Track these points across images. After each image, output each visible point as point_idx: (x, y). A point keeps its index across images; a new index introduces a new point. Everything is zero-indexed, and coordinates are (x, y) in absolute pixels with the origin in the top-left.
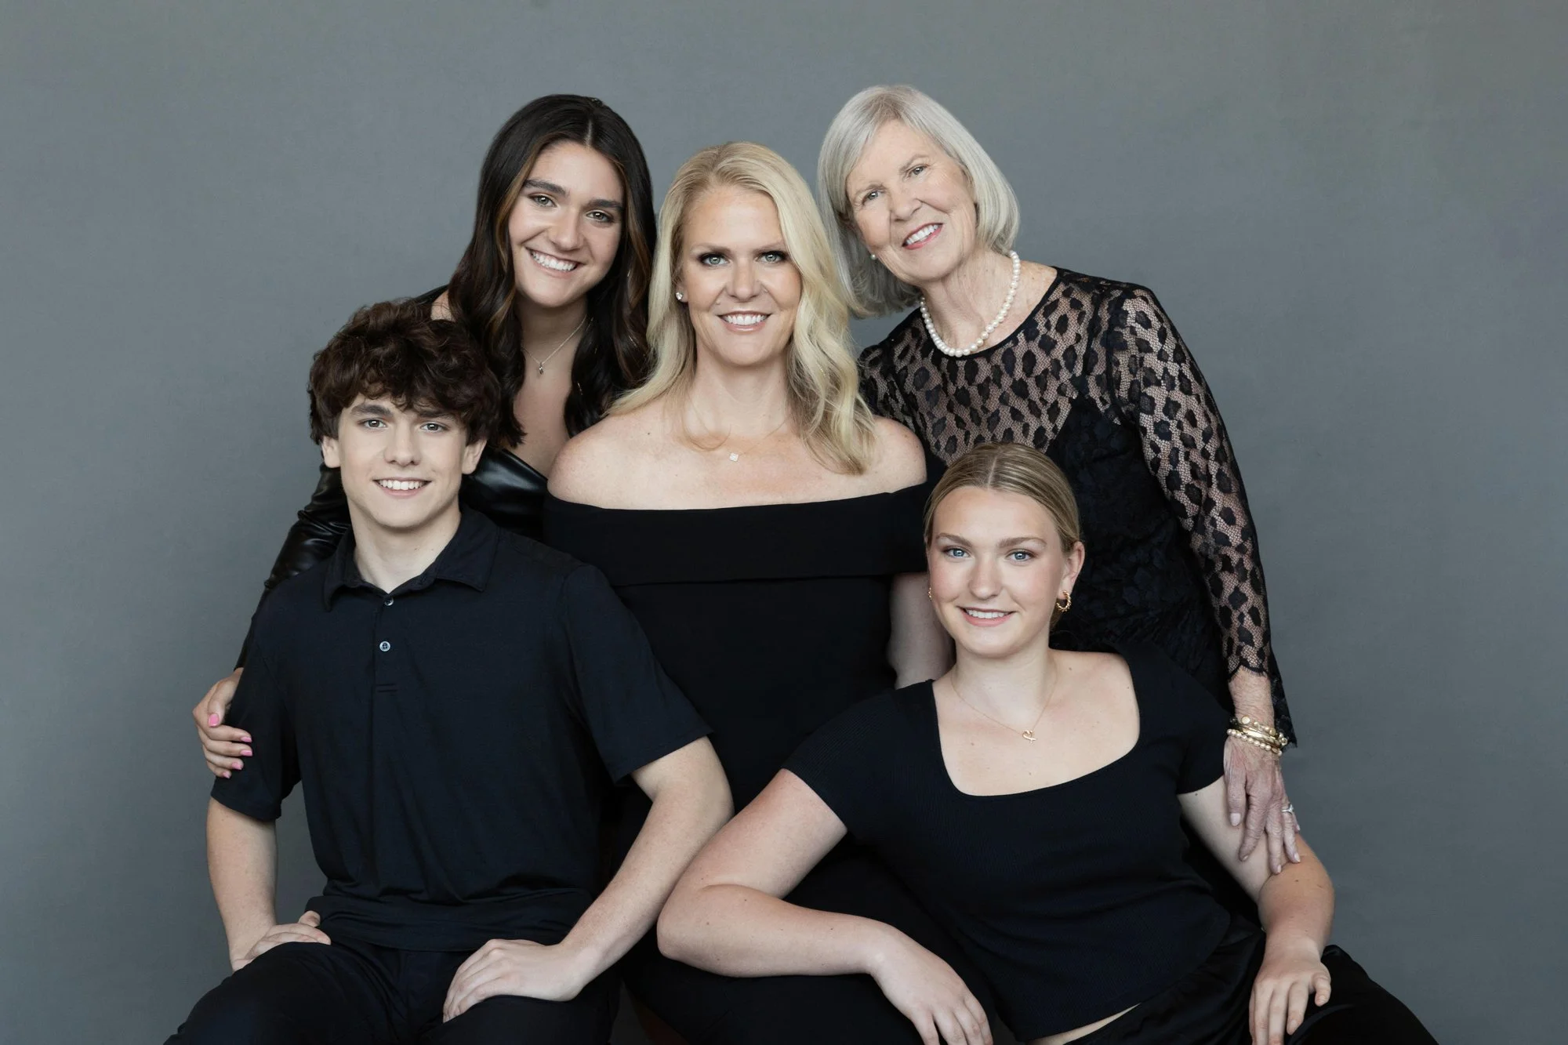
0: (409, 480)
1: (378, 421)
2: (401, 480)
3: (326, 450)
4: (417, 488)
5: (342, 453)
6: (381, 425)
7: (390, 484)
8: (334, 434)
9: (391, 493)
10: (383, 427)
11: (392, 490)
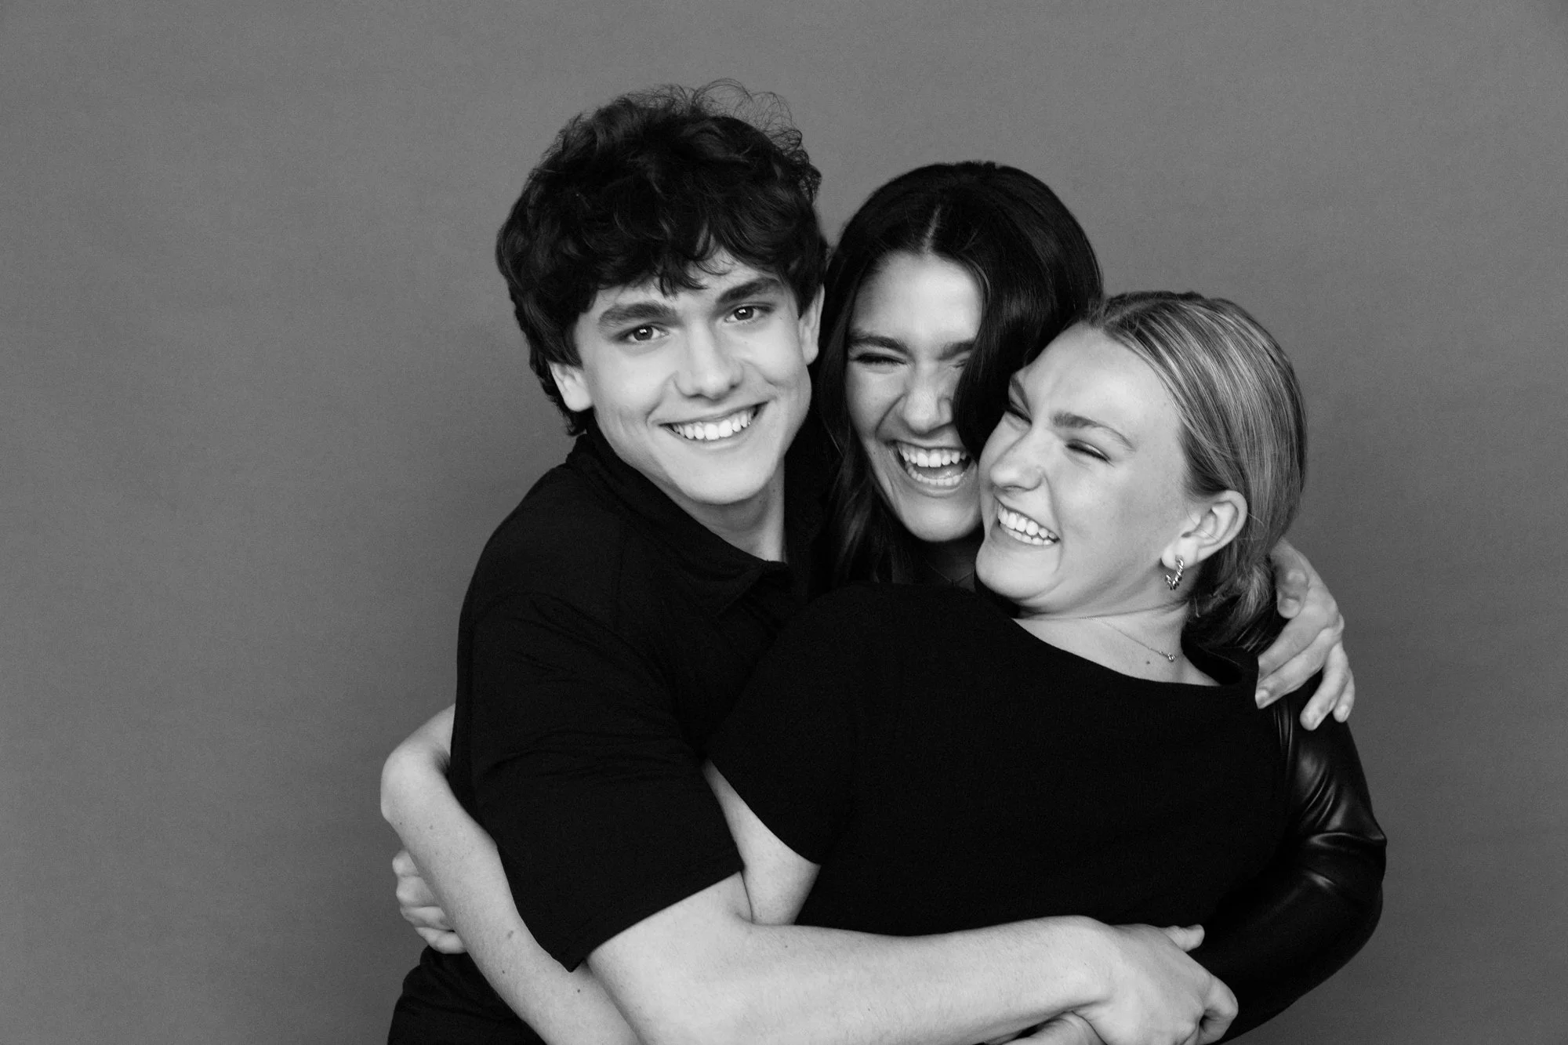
0: (730, 414)
1: (648, 328)
2: (716, 420)
3: (562, 382)
4: (745, 426)
5: (593, 385)
6: (656, 333)
7: (699, 432)
8: (571, 358)
9: (702, 446)
10: (661, 337)
11: (704, 440)
